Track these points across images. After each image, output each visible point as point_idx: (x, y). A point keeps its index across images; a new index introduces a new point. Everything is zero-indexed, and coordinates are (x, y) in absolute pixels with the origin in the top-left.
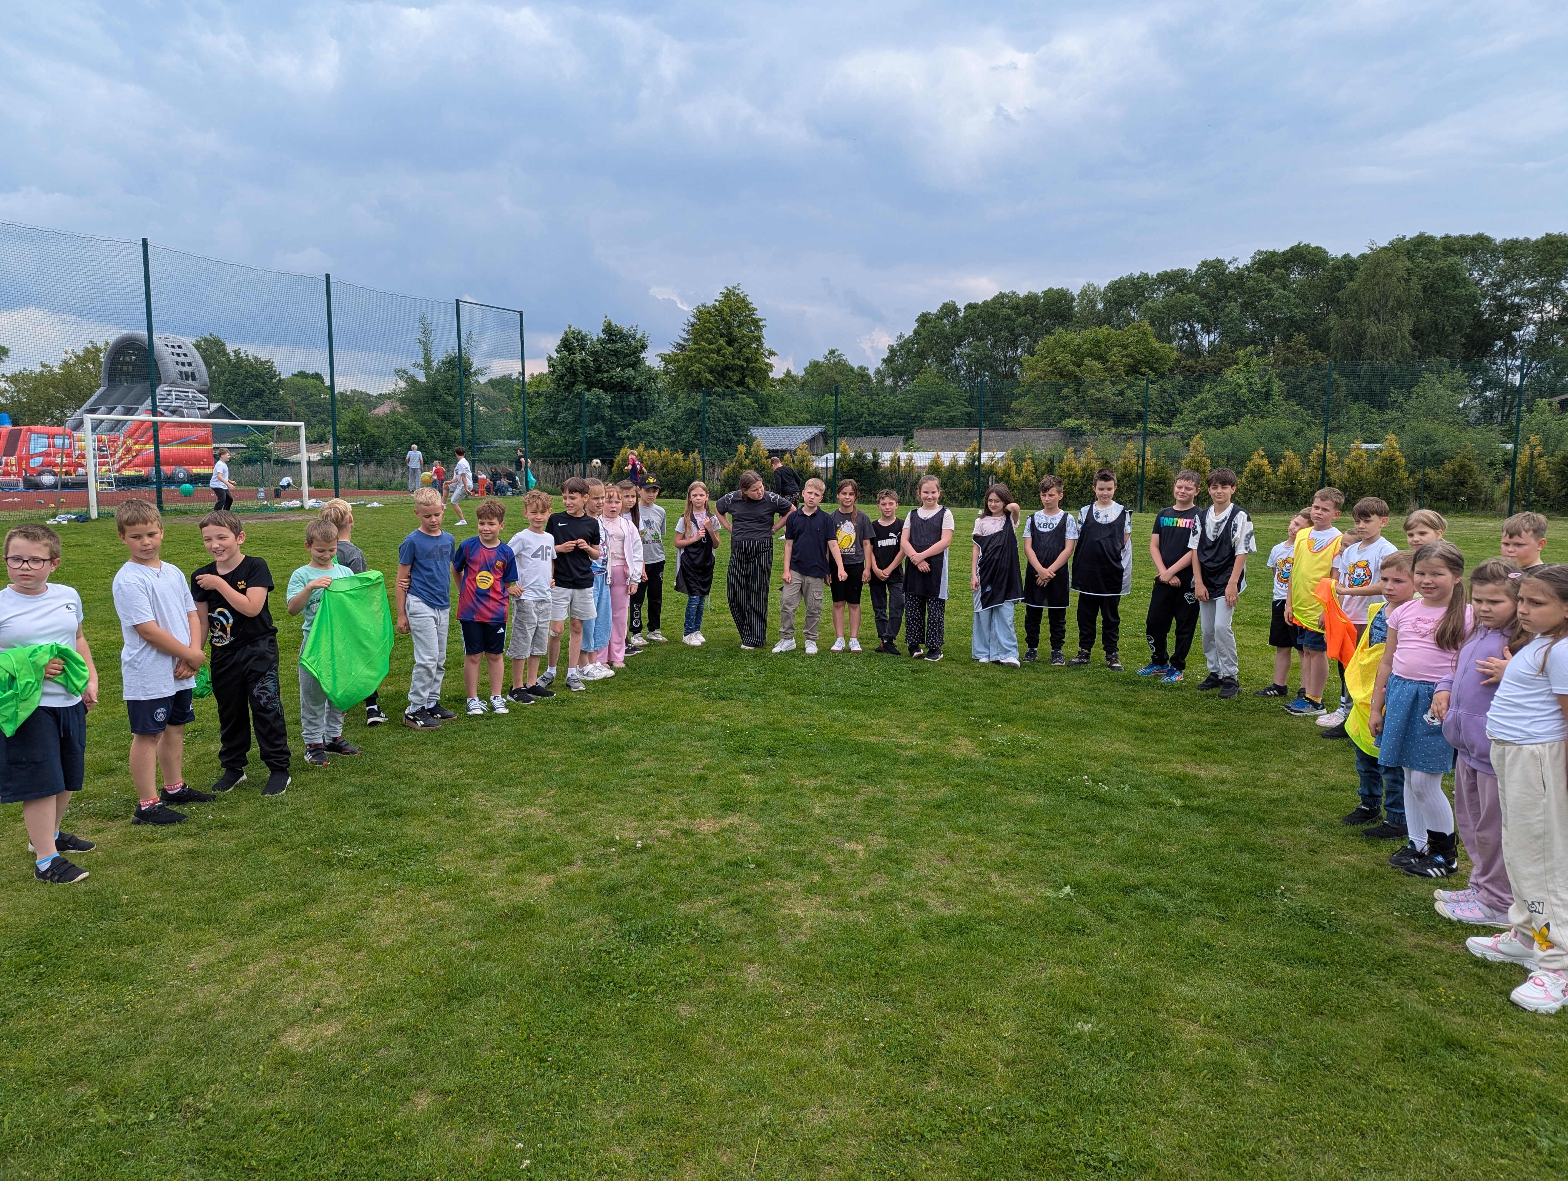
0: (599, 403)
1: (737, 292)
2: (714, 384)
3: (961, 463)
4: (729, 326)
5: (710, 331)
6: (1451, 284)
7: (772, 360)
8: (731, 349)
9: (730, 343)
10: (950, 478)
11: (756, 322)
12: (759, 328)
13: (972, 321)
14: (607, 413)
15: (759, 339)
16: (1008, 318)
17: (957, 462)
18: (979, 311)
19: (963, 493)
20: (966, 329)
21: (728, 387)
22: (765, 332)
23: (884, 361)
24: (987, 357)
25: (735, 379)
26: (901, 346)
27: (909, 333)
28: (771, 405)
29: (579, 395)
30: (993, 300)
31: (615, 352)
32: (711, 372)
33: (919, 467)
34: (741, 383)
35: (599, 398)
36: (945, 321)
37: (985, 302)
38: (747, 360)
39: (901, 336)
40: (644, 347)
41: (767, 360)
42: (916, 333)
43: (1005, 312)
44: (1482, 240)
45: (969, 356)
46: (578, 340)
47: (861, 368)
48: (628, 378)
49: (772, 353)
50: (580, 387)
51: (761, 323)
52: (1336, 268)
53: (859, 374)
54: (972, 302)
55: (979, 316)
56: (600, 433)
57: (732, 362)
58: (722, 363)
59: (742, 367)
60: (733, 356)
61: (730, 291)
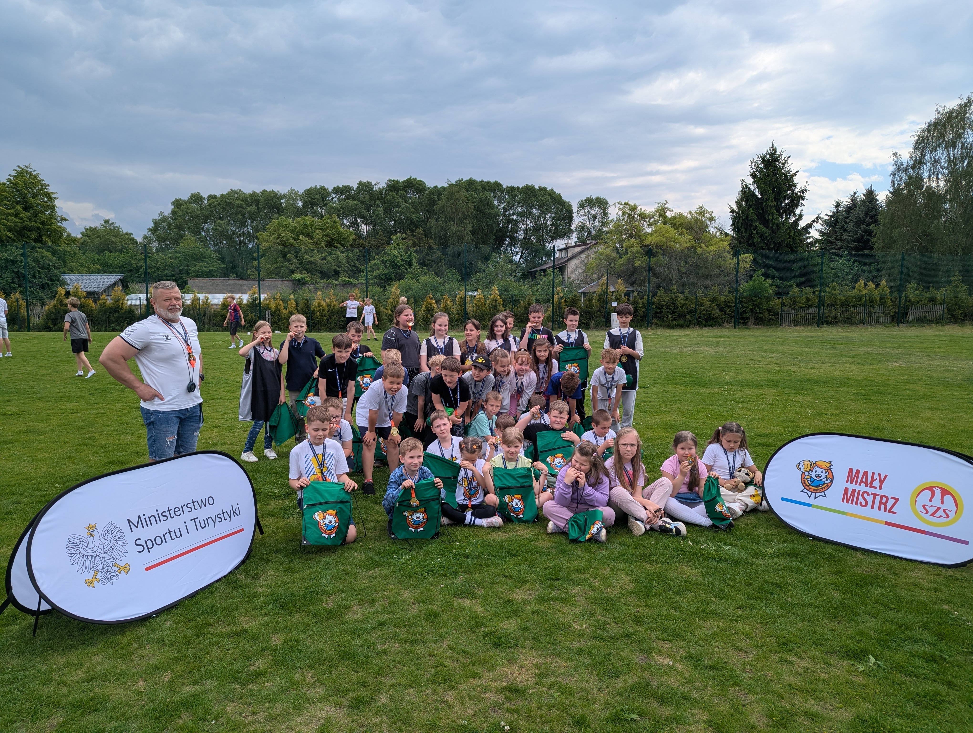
1: (29, 170)
2: (14, 241)
4: (24, 196)
6: (487, 207)
7: (64, 224)
8: (27, 214)
9: (26, 209)
11: (49, 195)
12: (51, 199)
13: (215, 207)
15: (52, 208)
16: (240, 206)
18: (218, 200)
20: (210, 212)
21: (27, 243)
22: (56, 202)
23: (150, 230)
25: (33, 237)
26: (163, 221)
27: (168, 212)
28: (67, 258)
30: (228, 194)
32: (11, 231)
34: (39, 240)
36: (195, 205)
37: (222, 196)
38: (43, 223)
39: (161, 214)
41: (59, 224)
42: (174, 212)
43: (238, 202)
44: (497, 185)
49: (63, 219)
52: (431, 193)
54: (212, 194)
55: (219, 204)
57: (30, 224)
58: (20, 224)
59: (38, 228)
60: (30, 220)
61: (23, 169)
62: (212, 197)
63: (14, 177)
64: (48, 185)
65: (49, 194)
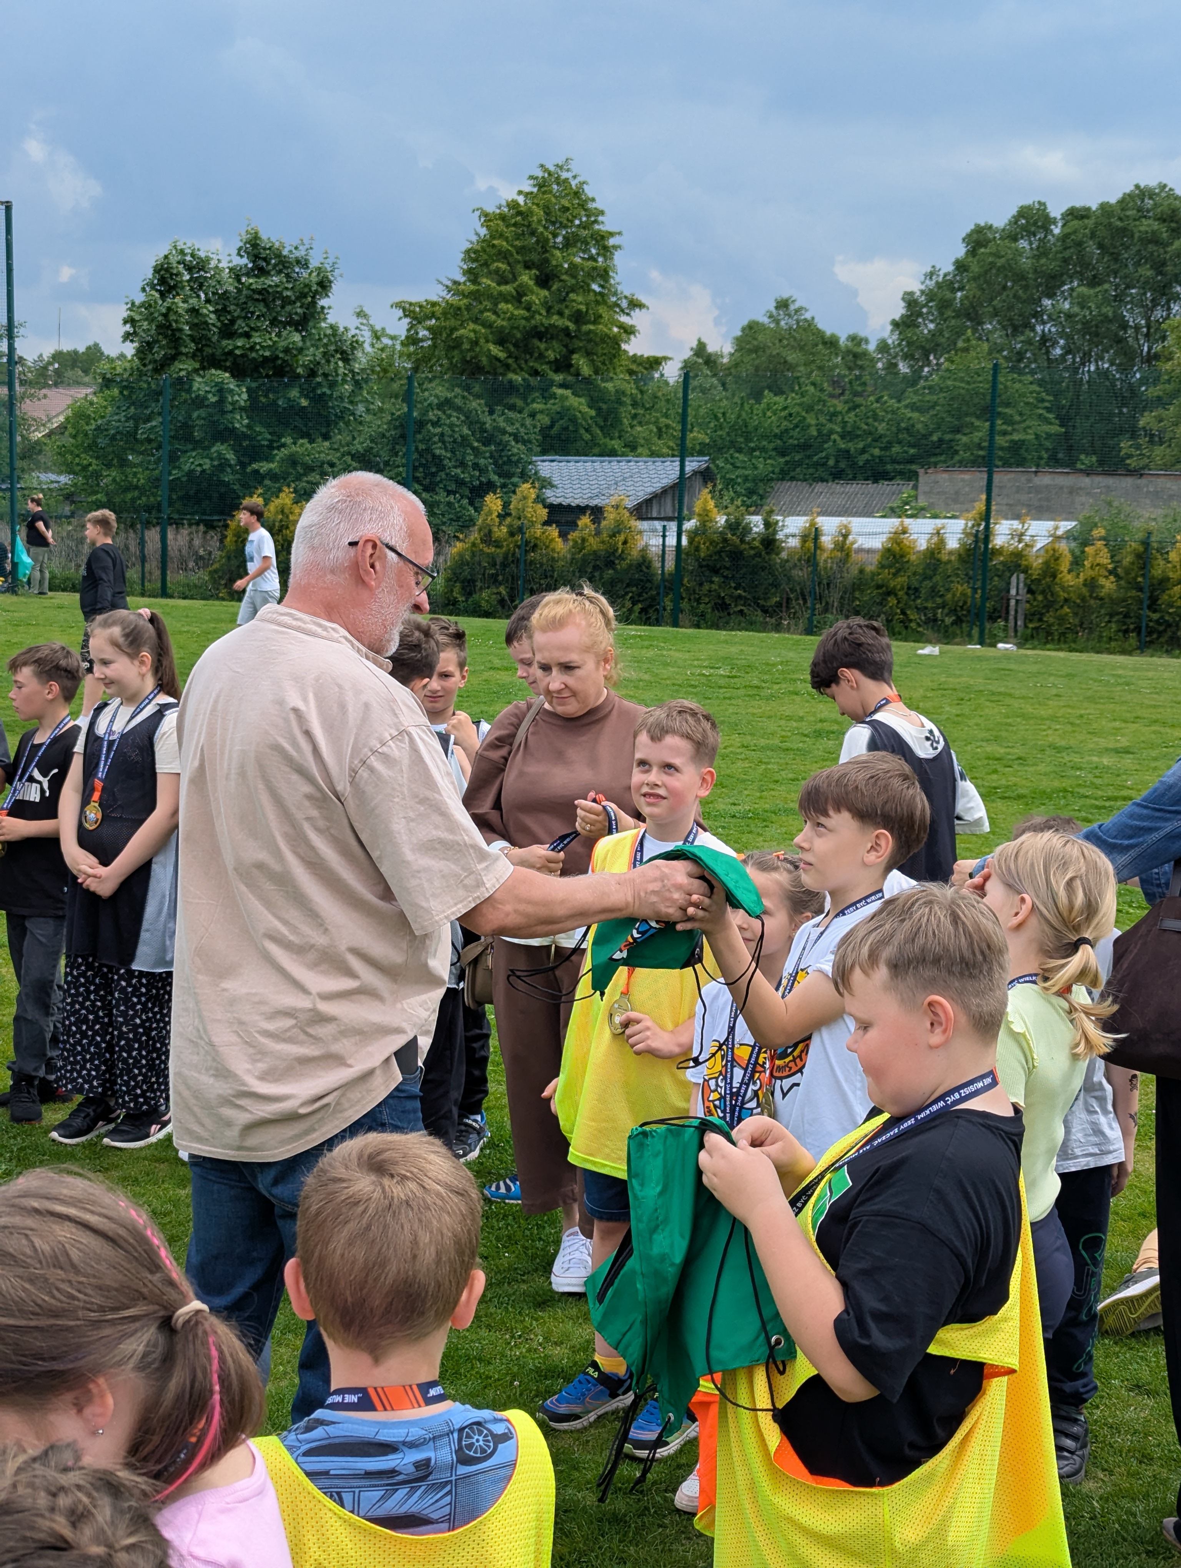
0: (222, 401)
1: (564, 175)
2: (507, 367)
3: (953, 544)
4: (544, 246)
5: (503, 255)
7: (635, 319)
8: (545, 293)
9: (544, 281)
10: (926, 577)
11: (601, 239)
12: (606, 251)
13: (1080, 244)
14: (240, 422)
15: (604, 275)
16: (1154, 239)
17: (942, 542)
18: (1090, 222)
19: (953, 611)
20: (1066, 261)
21: (536, 373)
22: (618, 258)
23: (896, 324)
24: (1107, 320)
25: (551, 355)
26: (930, 295)
27: (947, 267)
28: (625, 412)
29: (182, 385)
30: (1122, 201)
31: (264, 296)
32: (501, 342)
33: (860, 550)
34: (563, 365)
35: (221, 391)
36: (1023, 244)
37: (1103, 206)
38: (579, 318)
39: (931, 275)
40: (324, 285)
41: (624, 319)
42: (961, 266)
43: (1148, 225)
45: (1069, 316)
46: (189, 269)
47: (853, 338)
48: (287, 350)
49: (635, 304)
50: (183, 367)
51: (612, 242)
53: (849, 352)
54: (1078, 204)
55: (1093, 235)
56: (223, 465)
57: (546, 322)
58: (523, 322)
59: (566, 331)
60: (549, 309)
61: (550, 174)
62: (1075, 214)
63: (527, 195)
64: (602, 213)
65: (603, 238)
